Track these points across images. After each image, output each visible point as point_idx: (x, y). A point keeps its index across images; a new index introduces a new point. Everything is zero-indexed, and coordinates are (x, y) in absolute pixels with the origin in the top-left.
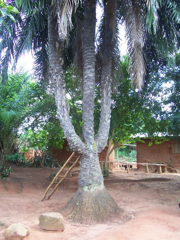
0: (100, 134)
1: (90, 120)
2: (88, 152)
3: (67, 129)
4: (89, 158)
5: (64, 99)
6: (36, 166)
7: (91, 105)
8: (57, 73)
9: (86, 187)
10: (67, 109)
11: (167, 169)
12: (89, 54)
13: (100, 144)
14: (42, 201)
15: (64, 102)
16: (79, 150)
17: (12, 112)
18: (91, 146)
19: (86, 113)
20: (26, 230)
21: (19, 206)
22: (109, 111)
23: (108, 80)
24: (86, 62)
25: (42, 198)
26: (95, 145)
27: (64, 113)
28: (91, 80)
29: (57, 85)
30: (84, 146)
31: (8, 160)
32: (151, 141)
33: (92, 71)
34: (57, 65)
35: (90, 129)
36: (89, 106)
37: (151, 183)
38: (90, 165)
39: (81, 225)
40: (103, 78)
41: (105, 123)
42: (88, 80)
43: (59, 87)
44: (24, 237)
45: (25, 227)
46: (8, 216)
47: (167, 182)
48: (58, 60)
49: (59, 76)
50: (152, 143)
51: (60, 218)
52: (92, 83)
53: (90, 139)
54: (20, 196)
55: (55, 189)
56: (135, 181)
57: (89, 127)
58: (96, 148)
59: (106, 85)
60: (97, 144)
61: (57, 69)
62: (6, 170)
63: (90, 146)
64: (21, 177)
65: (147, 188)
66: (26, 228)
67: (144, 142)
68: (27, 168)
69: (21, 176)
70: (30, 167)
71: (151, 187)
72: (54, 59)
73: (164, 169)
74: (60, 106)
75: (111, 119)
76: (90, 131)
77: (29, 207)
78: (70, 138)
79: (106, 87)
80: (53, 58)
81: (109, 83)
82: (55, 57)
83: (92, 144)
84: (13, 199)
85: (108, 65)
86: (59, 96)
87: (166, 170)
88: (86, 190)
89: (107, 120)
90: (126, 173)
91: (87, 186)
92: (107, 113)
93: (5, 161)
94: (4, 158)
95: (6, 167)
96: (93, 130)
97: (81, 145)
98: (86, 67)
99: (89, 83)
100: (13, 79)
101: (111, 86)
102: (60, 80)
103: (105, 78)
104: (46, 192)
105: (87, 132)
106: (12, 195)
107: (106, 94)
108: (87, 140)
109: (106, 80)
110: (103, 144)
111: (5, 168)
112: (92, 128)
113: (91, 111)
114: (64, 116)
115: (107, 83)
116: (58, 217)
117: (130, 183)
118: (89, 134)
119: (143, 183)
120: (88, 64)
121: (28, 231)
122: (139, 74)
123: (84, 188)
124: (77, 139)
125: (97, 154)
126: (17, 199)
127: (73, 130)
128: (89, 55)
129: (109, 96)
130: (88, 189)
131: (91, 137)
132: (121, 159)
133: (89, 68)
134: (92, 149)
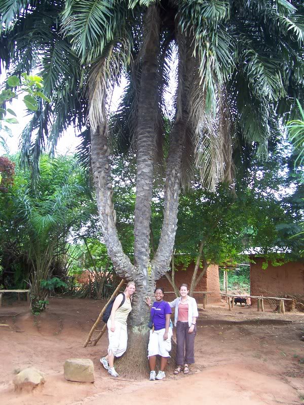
0: (159, 254)
1: (144, 234)
2: (139, 278)
3: (111, 246)
4: (141, 287)
5: (108, 205)
6: (90, 296)
7: (146, 213)
8: (100, 168)
9: (135, 327)
10: (112, 218)
11: (296, 305)
12: (145, 139)
13: (158, 267)
14: (86, 346)
15: (109, 208)
16: (126, 275)
17: (50, 218)
18: (145, 270)
19: (139, 224)
20: (41, 377)
21: (49, 352)
22: (173, 220)
23: (174, 175)
24: (141, 152)
25: (85, 343)
26: (150, 269)
27: (108, 223)
28: (147, 177)
29: (99, 185)
30: (134, 271)
31: (42, 288)
32: (265, 261)
33: (149, 164)
34: (101, 156)
35: (144, 247)
36: (142, 215)
37: (259, 327)
38: (142, 297)
39: (124, 379)
40: (168, 173)
41: (166, 237)
42: (142, 177)
43: (102, 187)
44: (37, 385)
45: (39, 373)
46: (30, 363)
47: (285, 326)
48: (101, 149)
49: (103, 172)
50: (267, 265)
51: (89, 366)
52: (148, 182)
53: (143, 260)
54: (56, 340)
55: (103, 330)
56: (235, 323)
57: (142, 244)
58: (152, 273)
59: (172, 183)
60: (154, 267)
61: (99, 162)
62: (40, 301)
63: (142, 270)
64: (63, 313)
65: (249, 333)
66: (41, 375)
67: (255, 263)
68: (76, 300)
69: (63, 310)
70: (81, 298)
71: (254, 333)
72: (97, 148)
73: (290, 306)
74: (102, 214)
75: (177, 231)
76: (144, 250)
77: (63, 354)
78: (114, 259)
79: (172, 185)
80: (95, 147)
81: (175, 180)
82: (98, 145)
83: (146, 268)
84: (44, 342)
85: (176, 152)
86: (102, 200)
87: (293, 306)
88: (136, 331)
89: (169, 233)
90: (227, 310)
91: (137, 326)
92: (171, 223)
93: (39, 289)
94: (37, 285)
95: (40, 297)
96: (148, 248)
97: (130, 269)
98: (140, 159)
99: (143, 182)
100: (56, 165)
101: (178, 184)
102: (104, 178)
103: (170, 172)
104: (89, 334)
105: (139, 251)
106: (45, 338)
107: (170, 195)
108: (138, 261)
109: (171, 176)
110: (163, 268)
111: (38, 298)
112: (146, 245)
113: (144, 221)
114: (107, 229)
115: (173, 179)
116: (88, 364)
117: (226, 326)
118: (141, 253)
119: (245, 326)
120: (143, 155)
121: (43, 379)
122: (212, 169)
123: (133, 329)
124: (124, 260)
125: (154, 282)
126: (50, 343)
127: (120, 248)
128: (144, 141)
129: (175, 197)
130: (139, 330)
131: (145, 258)
132: (236, 287)
133: (145, 161)
134: (145, 275)
